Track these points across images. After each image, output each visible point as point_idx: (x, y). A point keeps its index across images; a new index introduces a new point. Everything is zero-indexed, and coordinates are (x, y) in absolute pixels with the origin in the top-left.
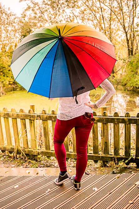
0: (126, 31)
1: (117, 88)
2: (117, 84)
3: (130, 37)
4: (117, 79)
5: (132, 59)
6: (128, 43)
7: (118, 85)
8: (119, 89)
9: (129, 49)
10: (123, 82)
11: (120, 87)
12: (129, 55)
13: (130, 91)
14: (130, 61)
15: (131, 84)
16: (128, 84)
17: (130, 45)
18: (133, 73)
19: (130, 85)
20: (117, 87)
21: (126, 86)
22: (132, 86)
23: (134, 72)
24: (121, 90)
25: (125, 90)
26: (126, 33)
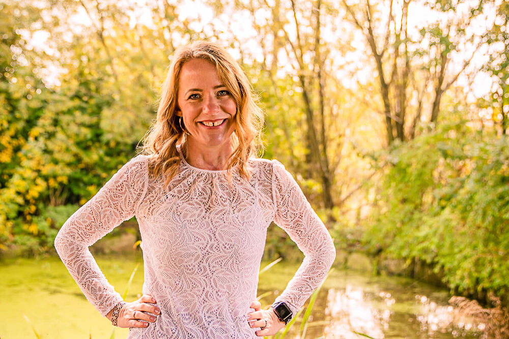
0: (379, 51)
1: (349, 264)
2: (345, 249)
3: (394, 73)
4: (347, 230)
5: (403, 153)
6: (385, 96)
7: (350, 252)
8: (355, 266)
9: (389, 119)
10: (368, 242)
11: (359, 259)
12: (391, 139)
13: (400, 275)
14: (396, 160)
15: (402, 248)
16: (392, 249)
17: (393, 102)
18: (409, 207)
19: (400, 254)
20: (346, 260)
21: (383, 255)
22: (405, 259)
23: (413, 202)
24: (363, 271)
25: (378, 273)
26: (379, 58)
